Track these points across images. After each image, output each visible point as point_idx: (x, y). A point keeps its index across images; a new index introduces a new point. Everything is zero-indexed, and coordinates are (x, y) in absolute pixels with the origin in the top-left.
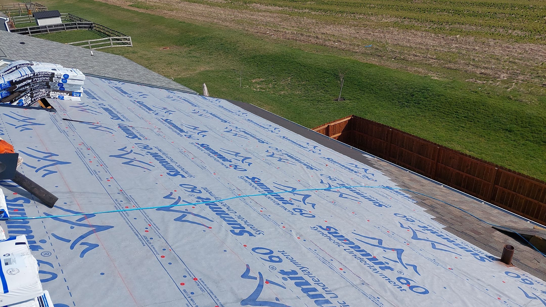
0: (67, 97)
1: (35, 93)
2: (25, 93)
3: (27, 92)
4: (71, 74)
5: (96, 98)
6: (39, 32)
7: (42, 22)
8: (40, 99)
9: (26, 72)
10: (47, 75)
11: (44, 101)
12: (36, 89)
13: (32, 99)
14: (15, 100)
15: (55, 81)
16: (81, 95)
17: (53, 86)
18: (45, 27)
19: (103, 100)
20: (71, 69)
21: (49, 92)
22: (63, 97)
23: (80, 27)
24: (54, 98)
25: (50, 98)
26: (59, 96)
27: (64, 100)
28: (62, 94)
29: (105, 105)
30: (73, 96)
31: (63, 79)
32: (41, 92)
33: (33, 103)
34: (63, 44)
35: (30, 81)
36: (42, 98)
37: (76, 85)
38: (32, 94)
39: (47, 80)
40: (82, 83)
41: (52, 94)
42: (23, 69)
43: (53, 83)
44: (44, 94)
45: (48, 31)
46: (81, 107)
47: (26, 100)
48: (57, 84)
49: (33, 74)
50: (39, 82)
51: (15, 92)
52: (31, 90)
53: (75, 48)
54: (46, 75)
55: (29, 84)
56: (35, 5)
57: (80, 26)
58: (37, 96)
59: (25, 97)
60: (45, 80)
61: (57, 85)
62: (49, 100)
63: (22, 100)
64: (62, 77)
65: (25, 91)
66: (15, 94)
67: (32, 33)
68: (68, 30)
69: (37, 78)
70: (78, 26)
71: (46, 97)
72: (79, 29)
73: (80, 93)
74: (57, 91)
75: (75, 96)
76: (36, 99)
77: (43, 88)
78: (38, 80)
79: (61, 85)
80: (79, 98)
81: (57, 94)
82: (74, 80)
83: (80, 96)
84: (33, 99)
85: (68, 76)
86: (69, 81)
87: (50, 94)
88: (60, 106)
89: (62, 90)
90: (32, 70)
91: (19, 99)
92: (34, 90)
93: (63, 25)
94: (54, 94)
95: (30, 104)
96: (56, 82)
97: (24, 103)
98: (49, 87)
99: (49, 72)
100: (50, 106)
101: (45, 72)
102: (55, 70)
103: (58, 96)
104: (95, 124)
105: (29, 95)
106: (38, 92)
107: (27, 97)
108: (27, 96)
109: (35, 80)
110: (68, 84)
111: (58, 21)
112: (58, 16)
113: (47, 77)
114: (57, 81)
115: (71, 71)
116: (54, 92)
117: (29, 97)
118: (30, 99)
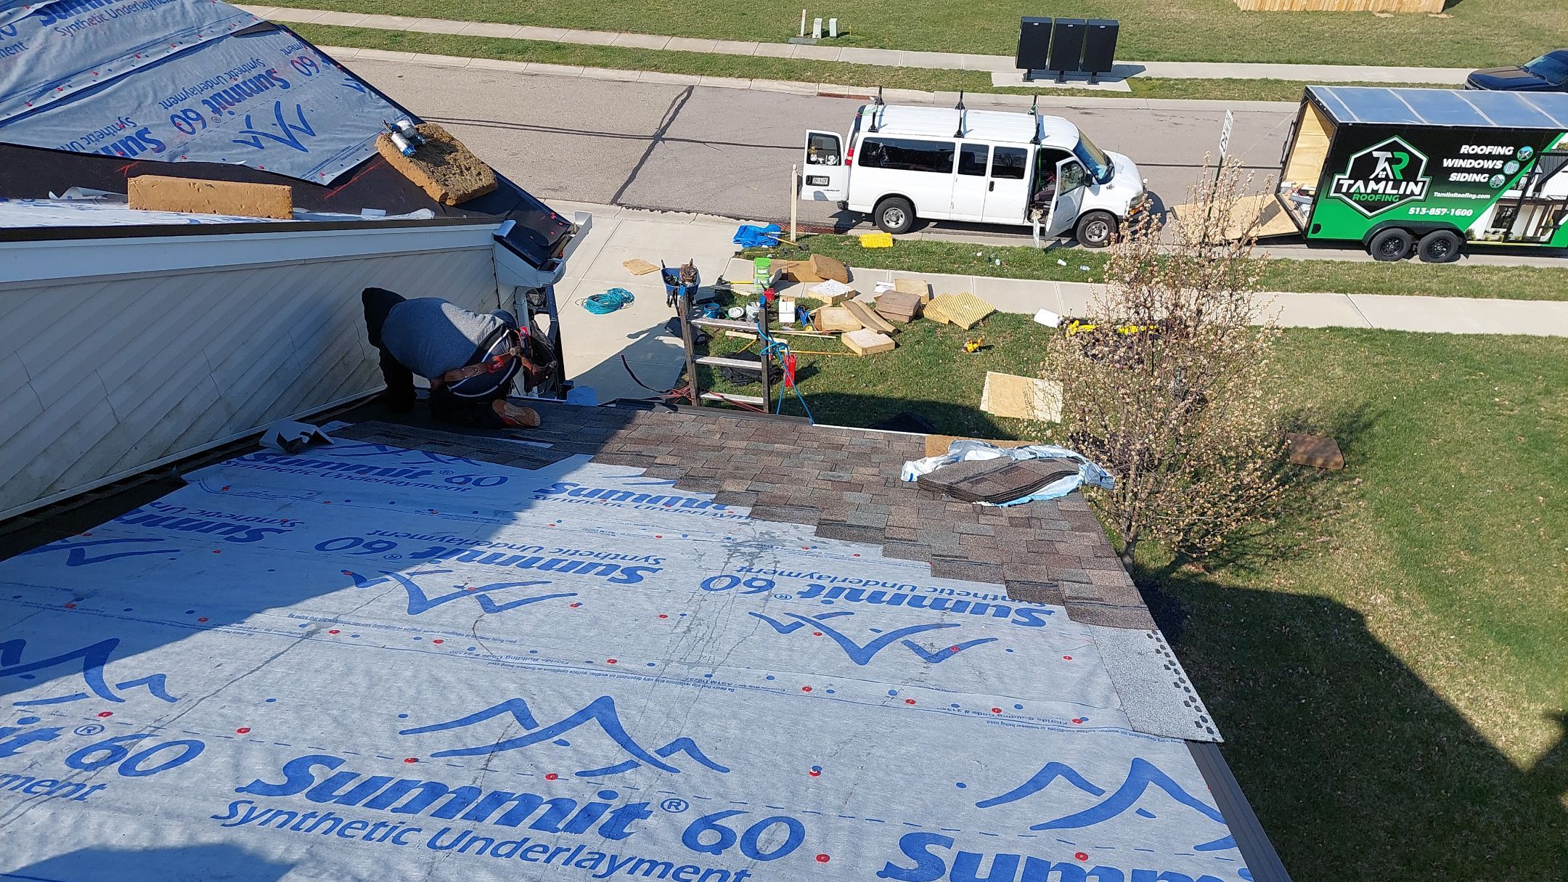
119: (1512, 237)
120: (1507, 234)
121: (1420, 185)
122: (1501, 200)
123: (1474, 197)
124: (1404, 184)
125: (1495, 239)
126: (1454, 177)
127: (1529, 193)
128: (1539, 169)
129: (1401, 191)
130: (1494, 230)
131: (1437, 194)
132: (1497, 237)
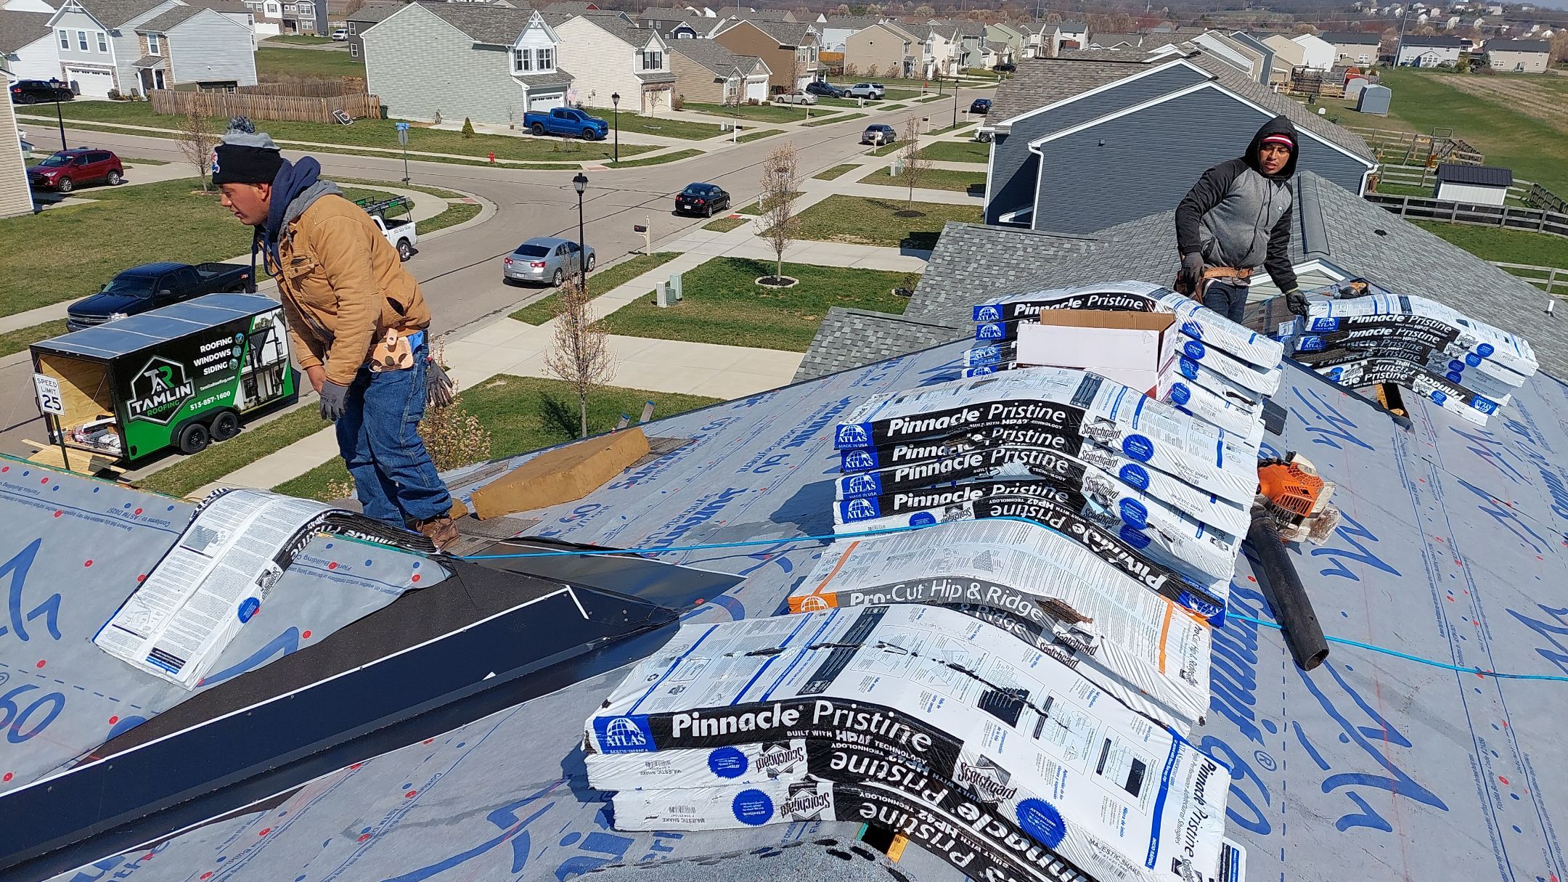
0: (1453, 401)
1: (1381, 364)
2: (1358, 357)
3: (1364, 356)
4: (1502, 349)
5: (1527, 435)
6: (1430, 214)
7: (1448, 193)
8: (1384, 381)
9: (1389, 306)
10: (1438, 330)
11: (1391, 391)
12: (1389, 355)
13: (1364, 375)
14: (1326, 365)
15: (1448, 353)
16: (1495, 413)
17: (1436, 362)
18: (1451, 206)
19: (1548, 449)
20: (1508, 335)
21: (1416, 375)
22: (1445, 398)
23: (1546, 228)
24: (1419, 393)
25: (1411, 388)
26: (1435, 393)
27: (1442, 405)
28: (1447, 389)
29: (1547, 464)
30: (1472, 405)
31: (1472, 354)
32: (1396, 366)
33: (1363, 386)
34: (1480, 261)
35: (1386, 331)
36: (1391, 381)
37: (1497, 381)
38: (1372, 364)
39: (1431, 342)
40: (1518, 381)
41: (1421, 380)
42: (1385, 297)
43: (1439, 354)
44: (1401, 374)
45: (1454, 217)
46: (1480, 444)
47: (1350, 373)
48: (1449, 361)
49: (1403, 318)
50: (1408, 341)
51: (1338, 346)
52: (1375, 355)
53: (1509, 279)
54: (1435, 329)
55: (1379, 338)
56: (1455, 145)
57: (1553, 224)
58: (1381, 372)
59: (1352, 366)
60: (1426, 341)
61: (1446, 364)
62: (1404, 393)
63: (1342, 370)
64: (1474, 349)
65: (1361, 350)
66: (1336, 352)
67: (1408, 212)
68: (1509, 227)
69: (1408, 328)
70: (1546, 222)
71: (1402, 383)
72: (1544, 232)
73: (1496, 405)
74: (1437, 378)
75: (1478, 407)
76: (1376, 379)
77: (1408, 359)
78: (1407, 335)
79: (1457, 367)
80: (1486, 416)
81: (1432, 386)
82: (1499, 367)
83: (1490, 412)
84: (1367, 377)
85: (1492, 350)
86: (1485, 366)
87: (1416, 380)
88: (1427, 418)
89: (1452, 380)
90: (1406, 306)
91: (1335, 364)
92: (1383, 355)
93: (1502, 212)
94: (1423, 384)
95: (1353, 384)
96: (1451, 354)
97: (1341, 379)
98: (1423, 361)
99: (1447, 325)
100: (1403, 408)
101: (1437, 321)
102: (1465, 323)
103: (1432, 392)
104: (1499, 504)
105: (1364, 363)
106: (1389, 364)
107: (1356, 366)
108: (1360, 364)
109: (1401, 334)
110: (1479, 373)
111: (1494, 197)
112: (1502, 186)
113: (1435, 335)
114: (1454, 355)
115: (1507, 341)
116: (1427, 378)
117: (1362, 370)
118: (1362, 374)
119: (262, 401)
120: (258, 398)
121: (188, 385)
122: (243, 376)
123: (225, 381)
124: (177, 389)
125: (252, 406)
126: (206, 372)
127: (256, 366)
128: (253, 347)
129: (178, 396)
130: (248, 400)
131: (202, 389)
132: (253, 404)
